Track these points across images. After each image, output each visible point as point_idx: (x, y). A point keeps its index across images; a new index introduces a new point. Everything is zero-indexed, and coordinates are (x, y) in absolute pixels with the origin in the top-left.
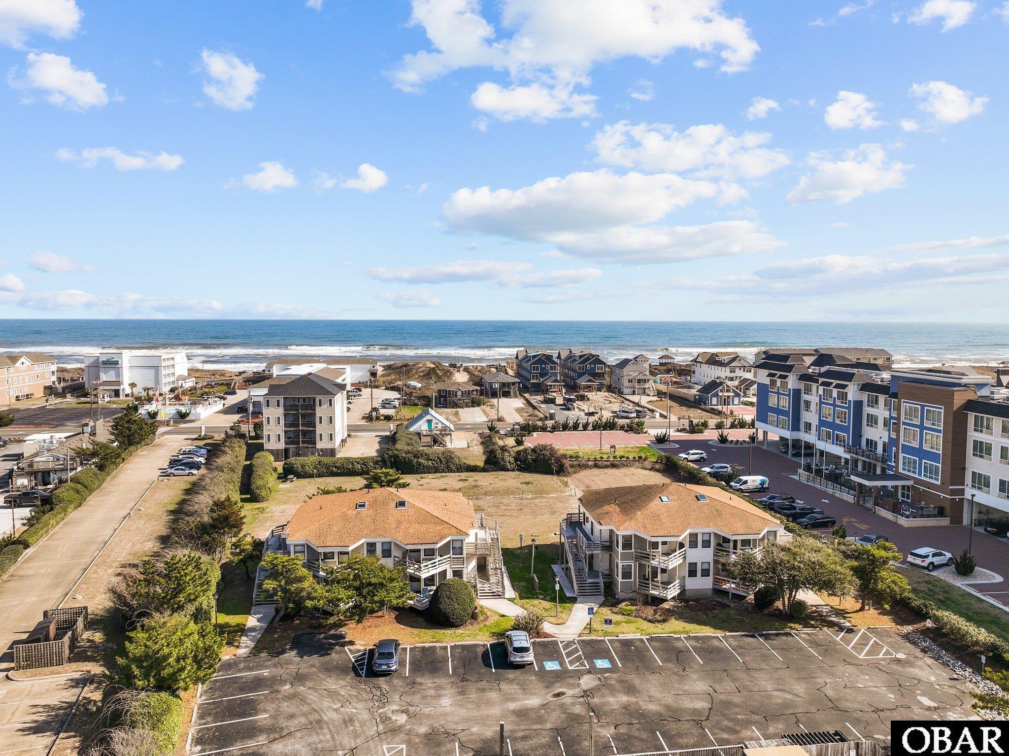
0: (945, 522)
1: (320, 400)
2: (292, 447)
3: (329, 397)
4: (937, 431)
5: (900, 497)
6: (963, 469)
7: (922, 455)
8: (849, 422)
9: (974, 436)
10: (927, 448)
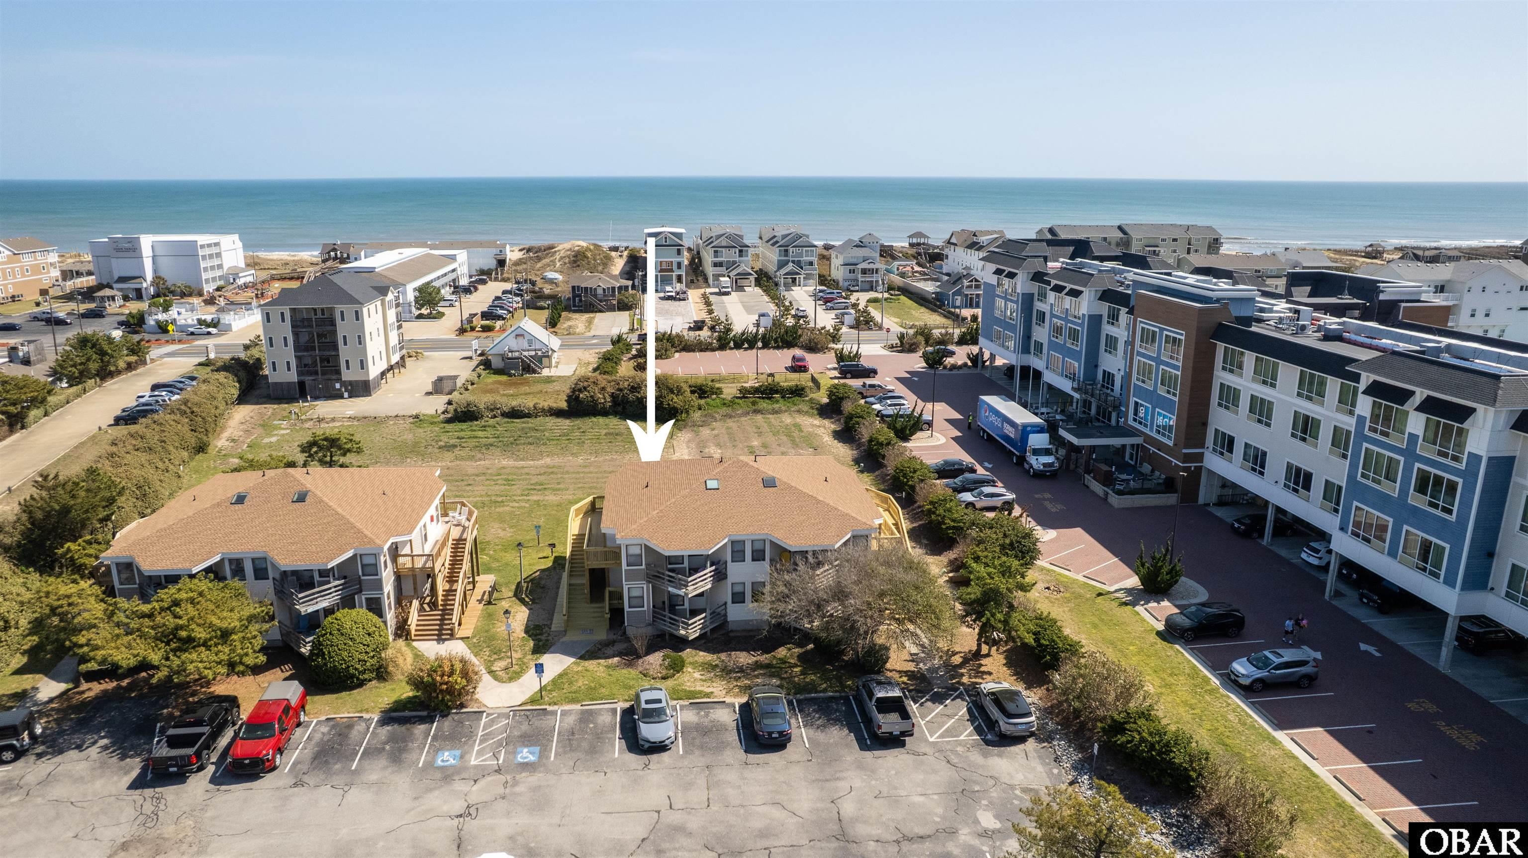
0: (1171, 499)
1: (342, 313)
2: (308, 379)
3: (356, 307)
4: (1175, 367)
5: (1127, 458)
6: (1205, 424)
7: (1159, 402)
8: (1081, 346)
9: (1222, 377)
10: (1162, 391)
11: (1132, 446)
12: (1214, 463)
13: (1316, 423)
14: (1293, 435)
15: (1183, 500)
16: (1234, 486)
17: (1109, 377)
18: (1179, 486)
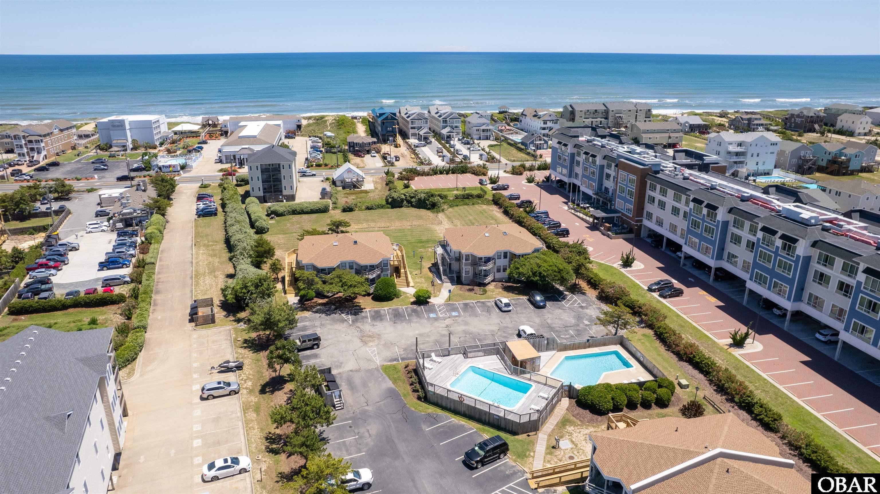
1: (283, 166)
2: (268, 195)
4: (633, 189)
5: (615, 221)
6: (643, 209)
7: (626, 201)
8: (596, 177)
9: (649, 192)
10: (628, 197)
11: (617, 217)
12: (646, 223)
13: (679, 210)
14: (672, 213)
15: (636, 236)
16: (653, 231)
17: (606, 189)
18: (635, 231)
